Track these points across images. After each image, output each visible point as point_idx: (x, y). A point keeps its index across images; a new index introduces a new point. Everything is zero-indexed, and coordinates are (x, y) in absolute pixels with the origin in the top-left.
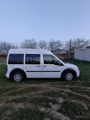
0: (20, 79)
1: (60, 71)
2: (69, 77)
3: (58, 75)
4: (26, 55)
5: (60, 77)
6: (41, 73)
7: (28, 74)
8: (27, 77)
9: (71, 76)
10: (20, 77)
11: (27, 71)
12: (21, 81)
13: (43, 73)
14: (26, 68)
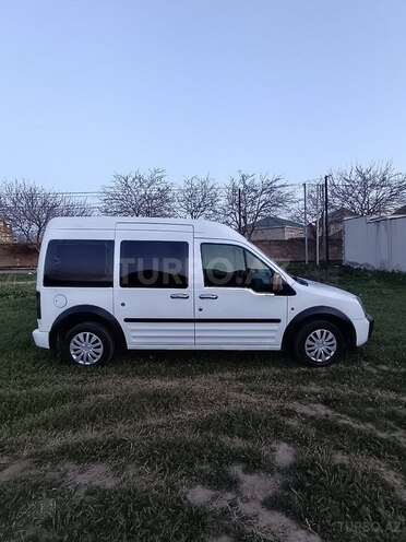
0: (98, 354)
1: (278, 321)
2: (321, 345)
3: (272, 338)
4: (124, 244)
5: (279, 347)
6: (190, 326)
7: (133, 330)
8: (129, 347)
9: (331, 340)
10: (99, 347)
11: (126, 320)
12: (101, 363)
13: (199, 326)
14: (123, 305)
